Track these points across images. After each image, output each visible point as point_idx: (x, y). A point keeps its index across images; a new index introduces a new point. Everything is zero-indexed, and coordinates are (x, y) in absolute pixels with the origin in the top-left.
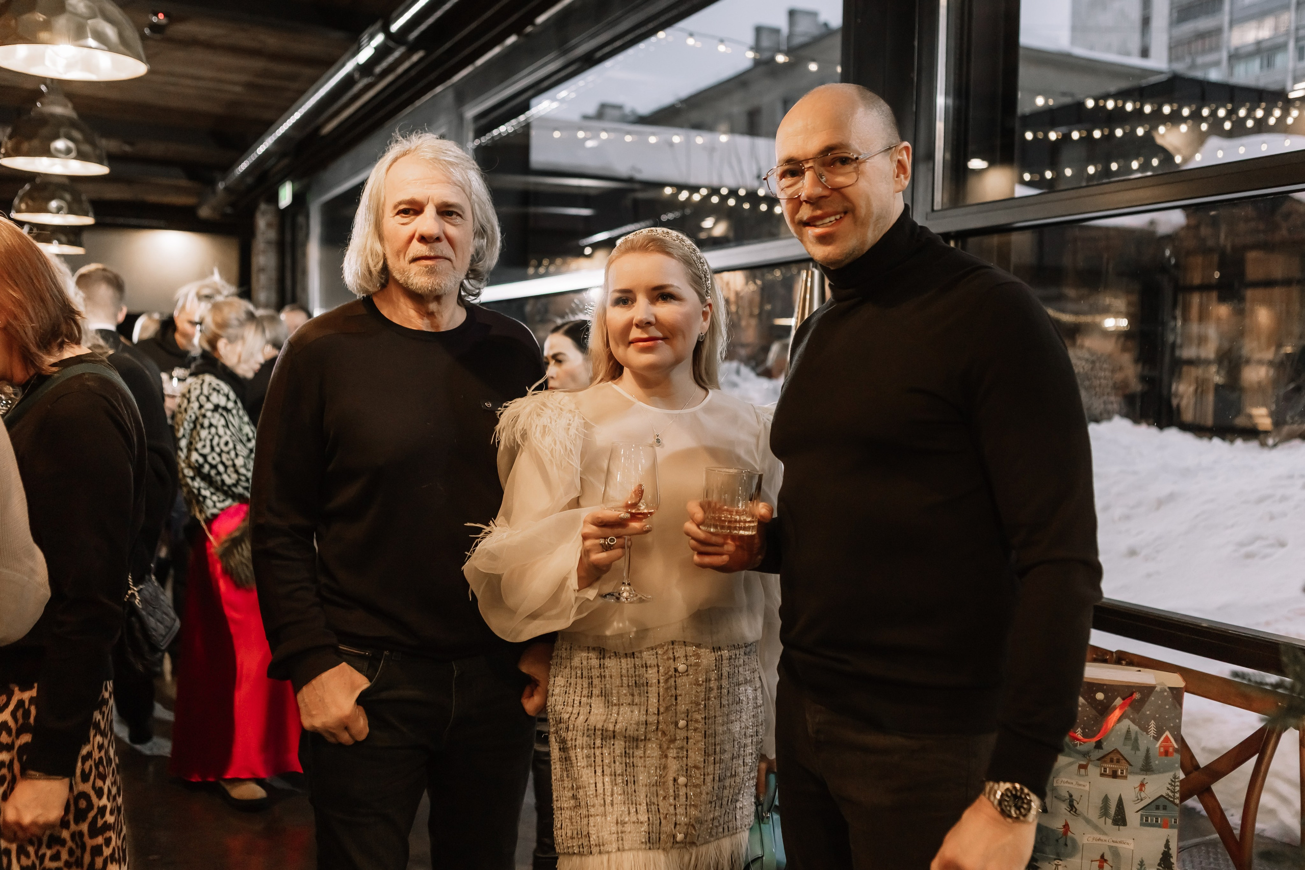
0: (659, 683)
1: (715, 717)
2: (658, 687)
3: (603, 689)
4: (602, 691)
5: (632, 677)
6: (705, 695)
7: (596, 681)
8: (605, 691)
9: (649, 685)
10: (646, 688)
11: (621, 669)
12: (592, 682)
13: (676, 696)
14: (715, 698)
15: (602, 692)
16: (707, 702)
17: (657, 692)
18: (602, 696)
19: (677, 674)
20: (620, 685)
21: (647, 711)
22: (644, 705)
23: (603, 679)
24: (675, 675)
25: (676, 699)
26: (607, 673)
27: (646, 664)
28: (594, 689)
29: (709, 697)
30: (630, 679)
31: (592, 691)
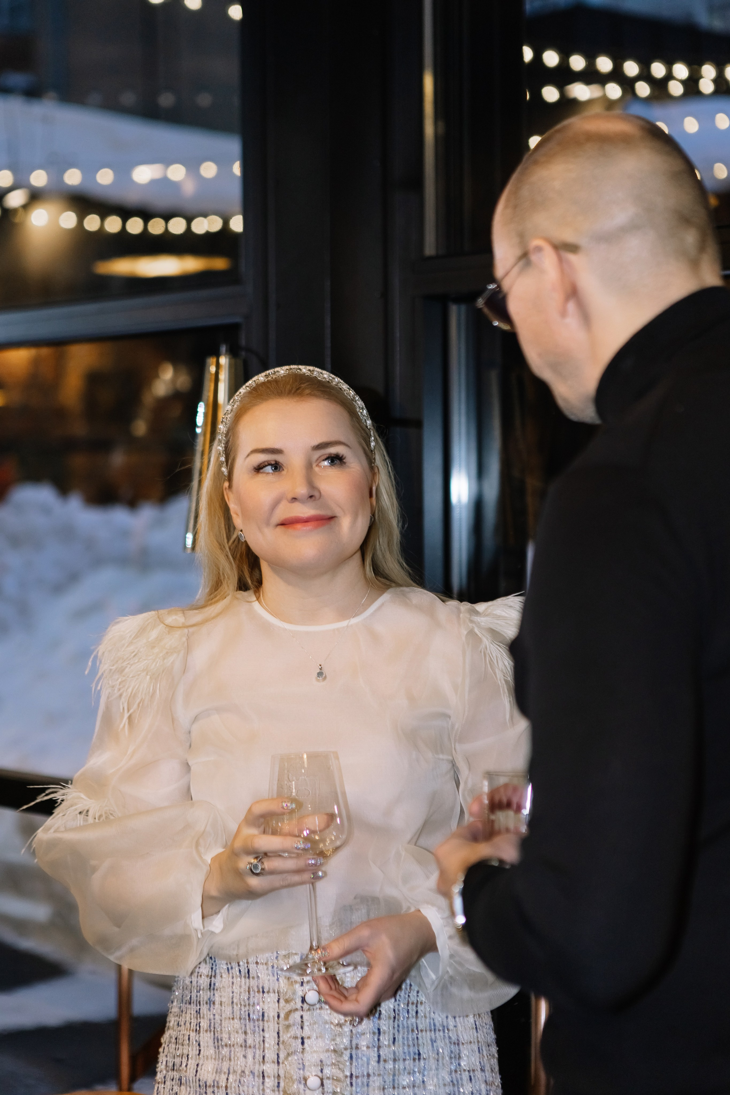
0: (278, 1017)
1: (369, 1075)
2: (278, 1023)
3: (212, 1021)
4: (210, 1023)
5: (245, 1006)
6: (351, 1041)
7: (204, 1009)
8: (214, 1025)
9: (266, 1018)
10: (261, 1023)
11: (233, 992)
12: (200, 1009)
13: (302, 1038)
14: (368, 1047)
15: (210, 1026)
16: (354, 1052)
17: (277, 1030)
18: (210, 1031)
19: (305, 1006)
20: (231, 1016)
21: (264, 1057)
22: (259, 1049)
23: (212, 1005)
24: (302, 1007)
25: (303, 1043)
26: (217, 999)
27: (263, 988)
28: (202, 1020)
29: (357, 1045)
30: (243, 1007)
31: (200, 1022)
